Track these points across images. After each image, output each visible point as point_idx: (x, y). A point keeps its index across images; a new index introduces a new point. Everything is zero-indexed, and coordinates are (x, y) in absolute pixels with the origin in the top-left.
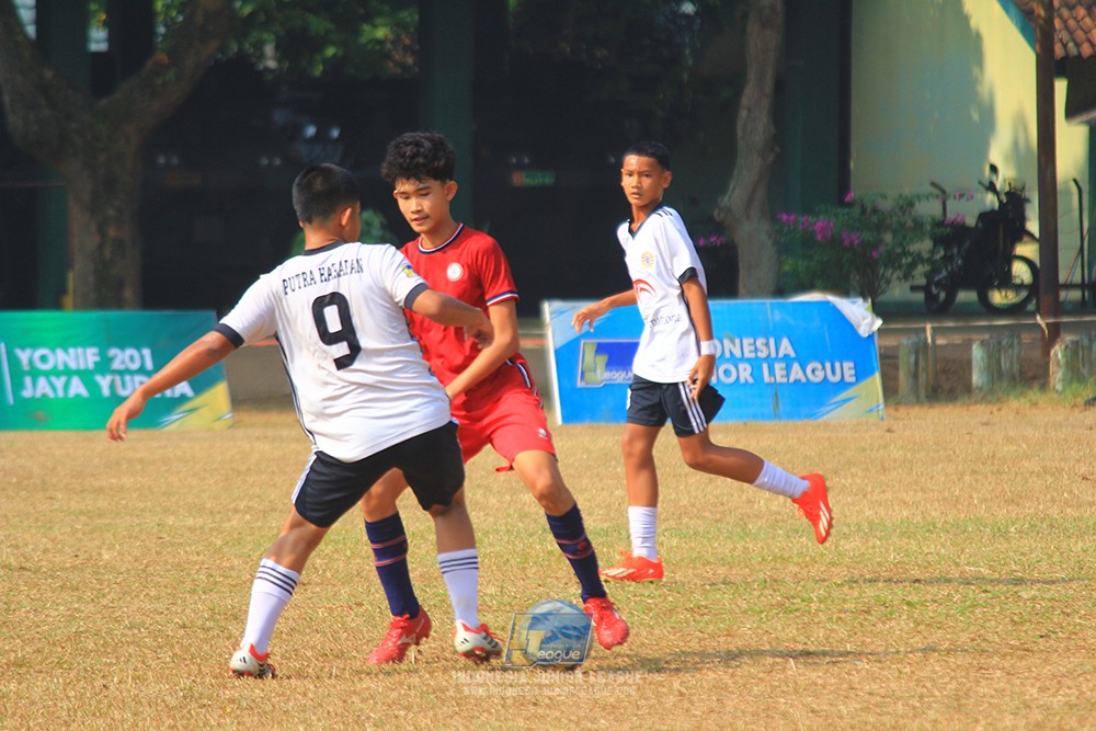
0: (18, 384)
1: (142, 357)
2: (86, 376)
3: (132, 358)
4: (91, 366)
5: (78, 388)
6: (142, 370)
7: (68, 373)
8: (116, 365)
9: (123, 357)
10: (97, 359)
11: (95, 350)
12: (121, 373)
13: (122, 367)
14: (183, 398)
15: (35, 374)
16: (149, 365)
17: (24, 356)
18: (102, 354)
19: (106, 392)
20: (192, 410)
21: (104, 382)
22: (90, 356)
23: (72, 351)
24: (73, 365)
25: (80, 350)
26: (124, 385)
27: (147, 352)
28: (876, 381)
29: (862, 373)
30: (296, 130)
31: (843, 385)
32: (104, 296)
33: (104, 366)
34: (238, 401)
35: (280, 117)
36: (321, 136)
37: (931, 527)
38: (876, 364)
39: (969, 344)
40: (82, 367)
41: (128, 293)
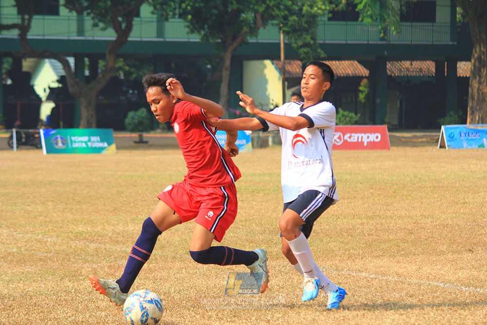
0: (72, 144)
1: (98, 139)
2: (86, 143)
3: (95, 139)
5: (84, 145)
6: (98, 142)
7: (82, 142)
9: (93, 139)
13: (93, 141)
14: (106, 147)
15: (75, 142)
17: (73, 138)
18: (89, 138)
19: (90, 146)
20: (108, 150)
21: (89, 144)
22: (86, 139)
23: (83, 137)
24: (83, 140)
25: (85, 137)
26: (94, 145)
27: (98, 137)
28: (250, 144)
29: (247, 142)
30: (127, 92)
31: (243, 145)
32: (89, 126)
33: (89, 140)
34: (118, 148)
35: (125, 89)
36: (133, 93)
37: (264, 174)
38: (250, 140)
39: (268, 137)
40: (85, 141)
41: (94, 125)
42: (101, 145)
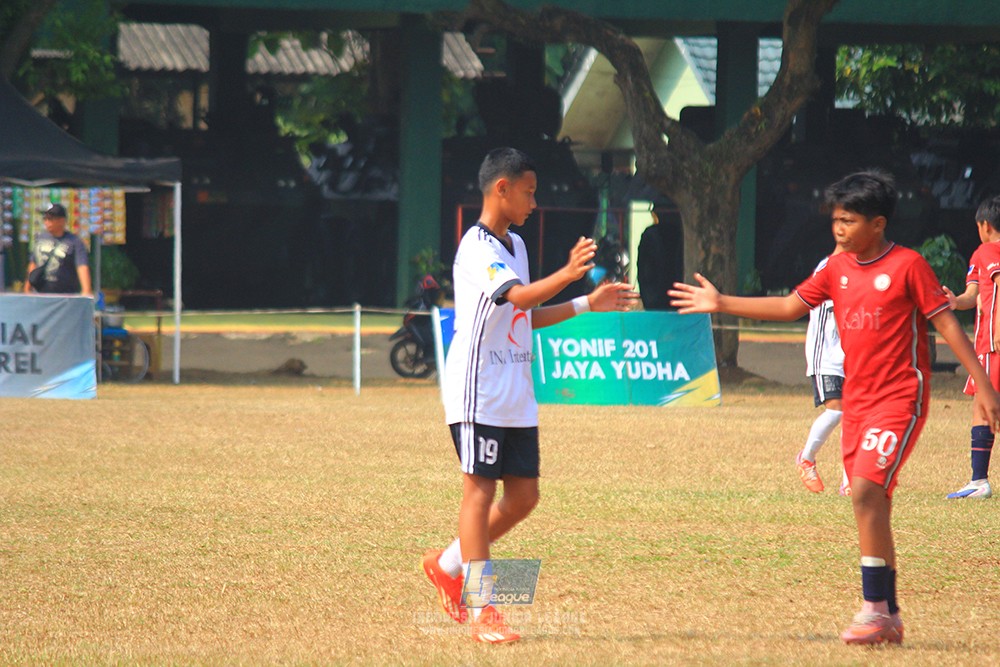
0: (550, 368)
1: (650, 348)
2: (604, 362)
3: (641, 349)
4: (608, 354)
5: (597, 371)
6: (649, 358)
7: (590, 359)
8: (629, 354)
9: (633, 348)
10: (614, 348)
11: (613, 341)
12: (633, 360)
13: (634, 355)
14: (682, 382)
15: (563, 359)
16: (655, 355)
17: (555, 345)
18: (618, 345)
19: (619, 376)
20: (688, 391)
21: (618, 367)
22: (608, 346)
23: (593, 341)
24: (594, 354)
25: (600, 341)
26: (634, 370)
27: (653, 344)
40: (601, 355)
42: (662, 371)
